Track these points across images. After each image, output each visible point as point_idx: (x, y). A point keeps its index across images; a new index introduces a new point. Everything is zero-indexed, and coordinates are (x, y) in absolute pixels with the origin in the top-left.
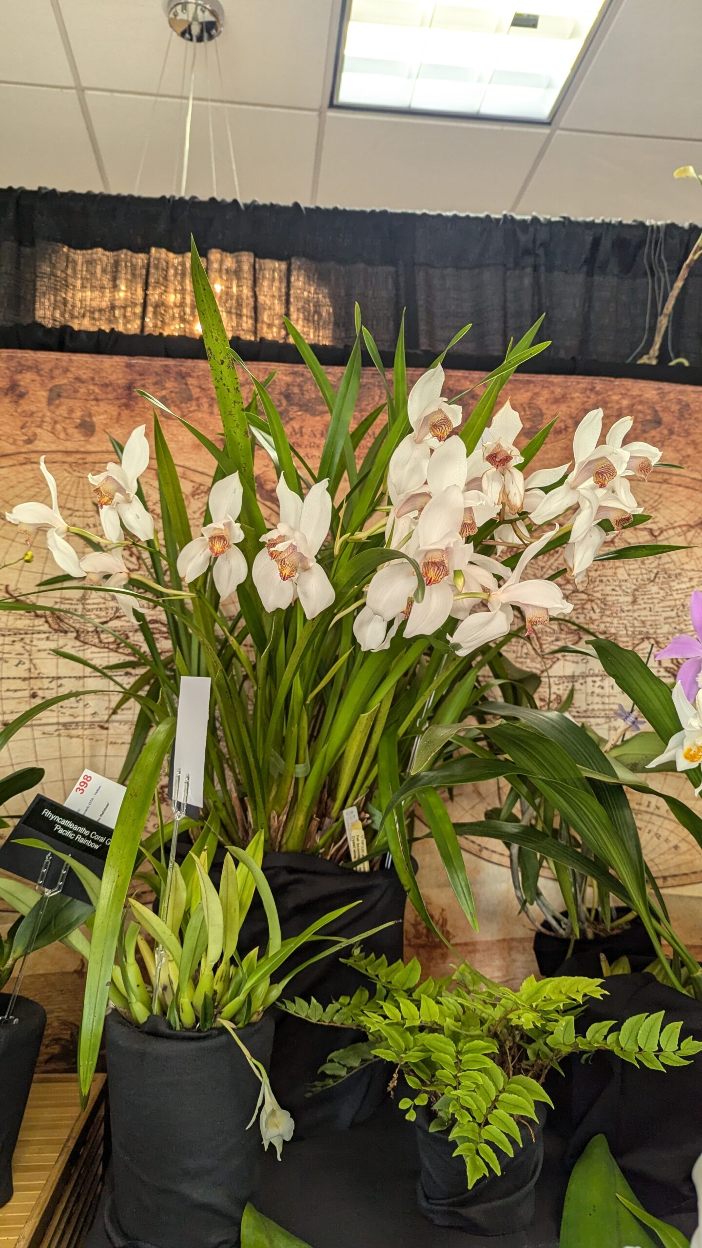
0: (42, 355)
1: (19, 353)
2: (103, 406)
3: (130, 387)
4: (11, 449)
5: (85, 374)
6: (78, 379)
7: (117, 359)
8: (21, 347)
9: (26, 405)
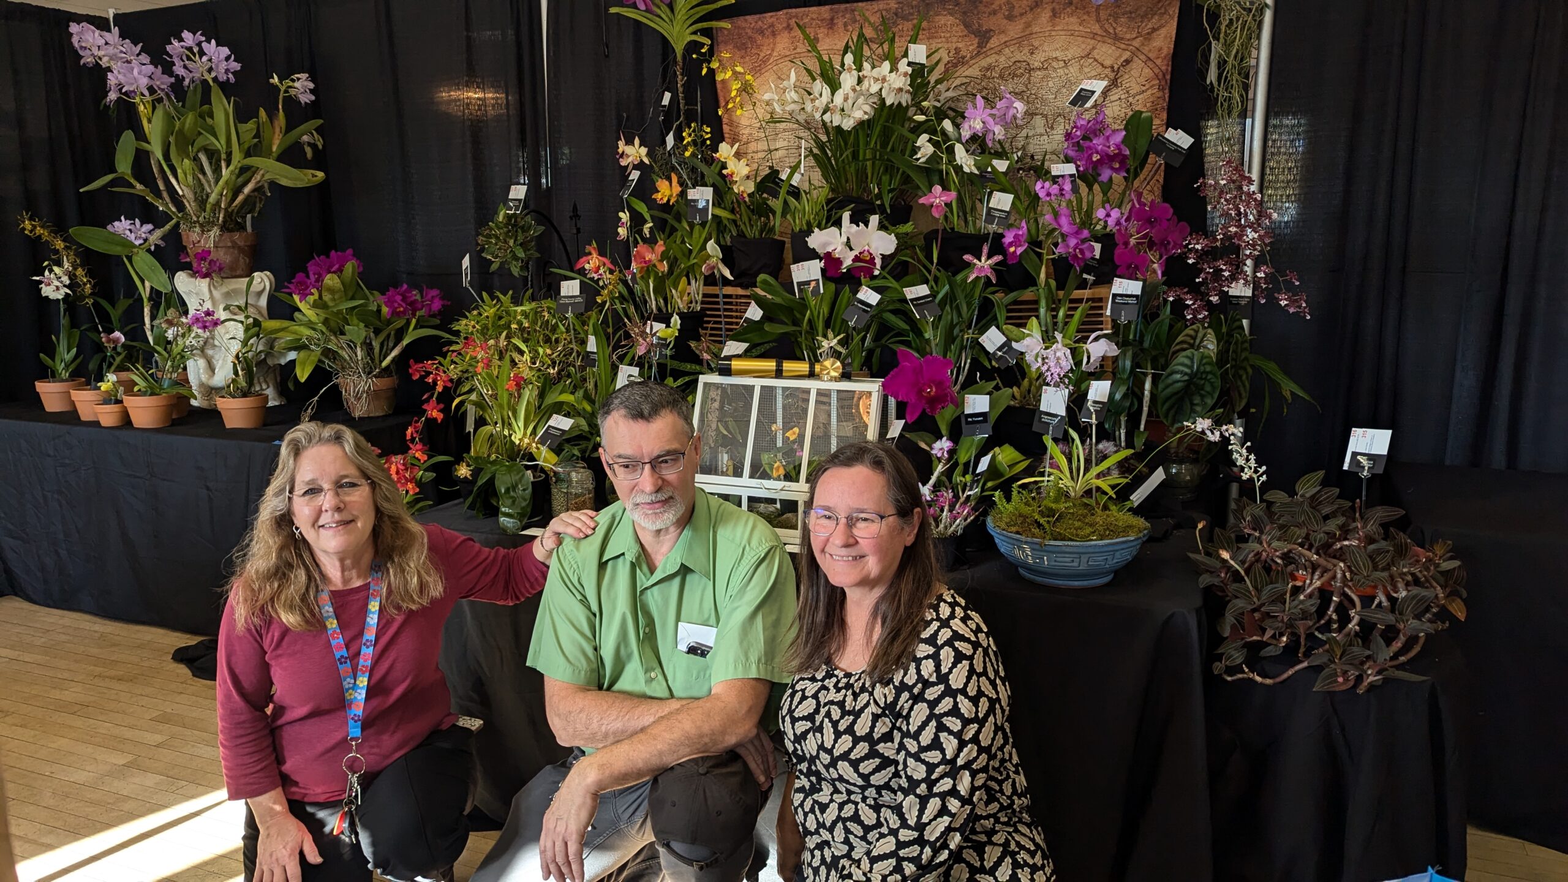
0: (798, 10)
1: (790, 10)
2: (822, 30)
3: (832, 19)
4: (788, 53)
5: (815, 16)
6: (812, 19)
7: (828, 7)
8: (791, 8)
9: (793, 34)
